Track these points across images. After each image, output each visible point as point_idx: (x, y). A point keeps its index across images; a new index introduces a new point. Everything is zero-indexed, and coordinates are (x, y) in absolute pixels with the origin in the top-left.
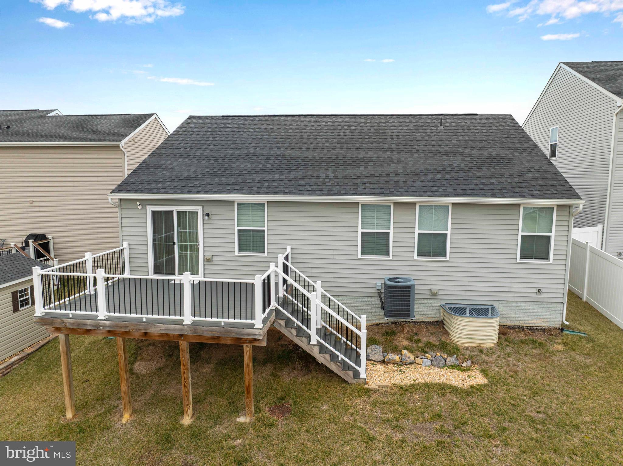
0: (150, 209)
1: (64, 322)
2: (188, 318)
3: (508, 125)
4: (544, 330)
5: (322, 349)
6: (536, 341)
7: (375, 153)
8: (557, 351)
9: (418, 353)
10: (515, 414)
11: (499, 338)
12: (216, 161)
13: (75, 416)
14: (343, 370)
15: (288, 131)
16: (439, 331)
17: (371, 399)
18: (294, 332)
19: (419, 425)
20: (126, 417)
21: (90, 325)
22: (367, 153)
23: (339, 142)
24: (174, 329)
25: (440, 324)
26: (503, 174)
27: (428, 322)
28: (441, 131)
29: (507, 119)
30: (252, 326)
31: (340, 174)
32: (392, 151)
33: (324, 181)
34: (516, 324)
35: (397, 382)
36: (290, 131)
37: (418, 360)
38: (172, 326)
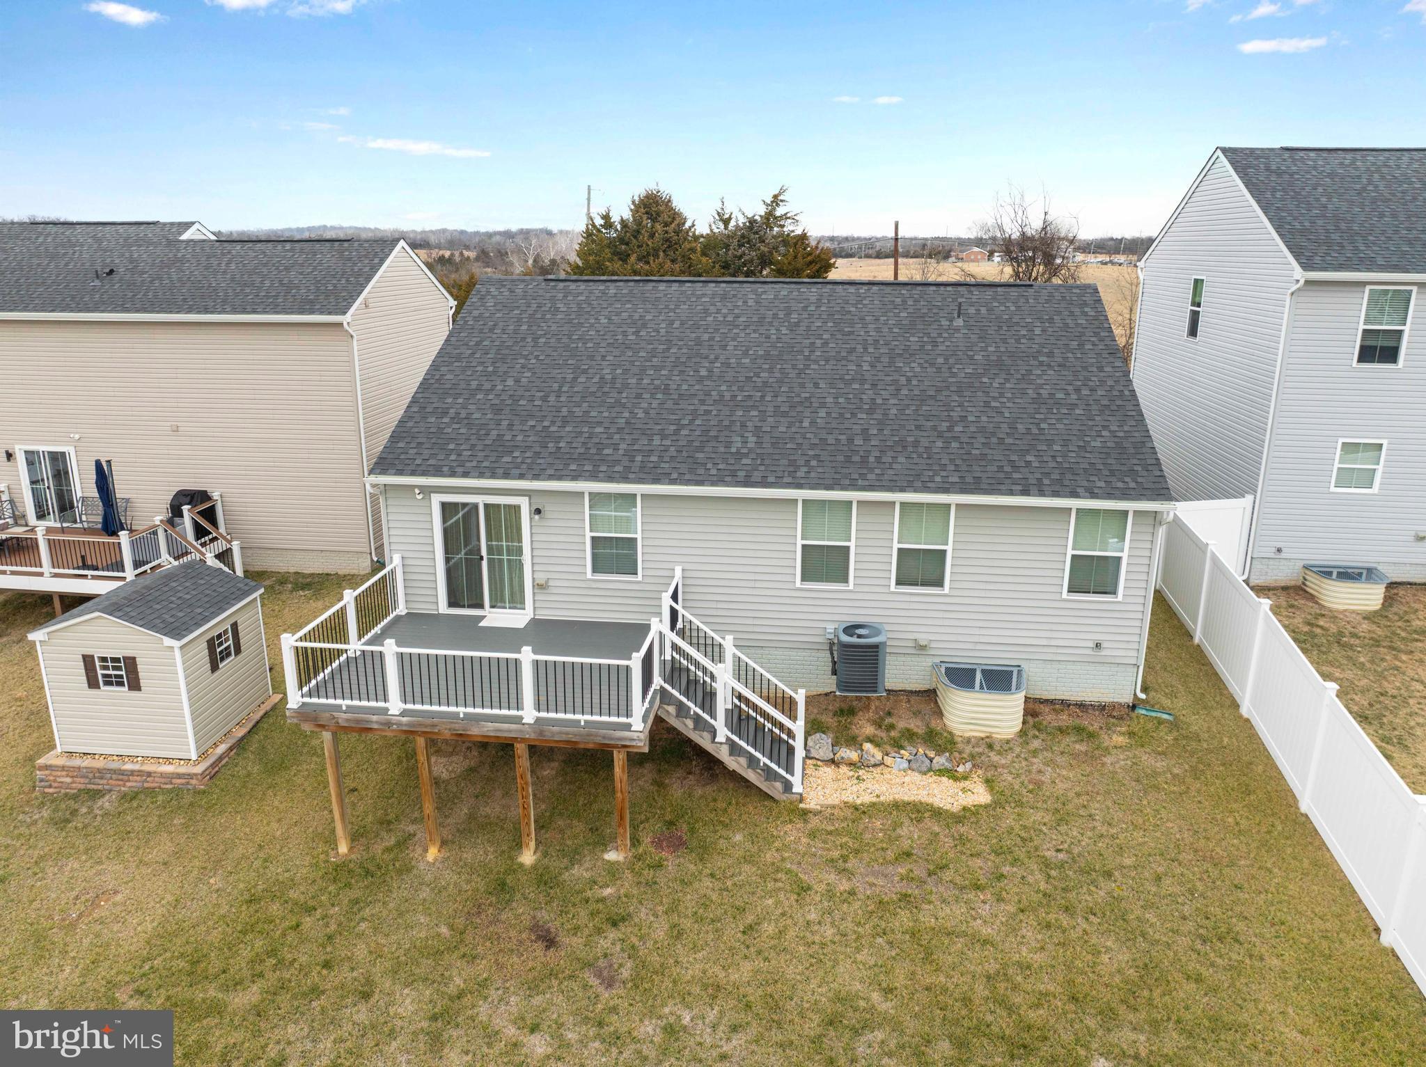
0: (437, 499)
1: (334, 718)
2: (529, 714)
4: (1102, 708)
5: (734, 749)
6: (1083, 729)
7: (832, 385)
8: (1116, 747)
9: (888, 748)
10: (1021, 853)
11: (1024, 723)
13: (351, 849)
14: (766, 780)
16: (927, 708)
17: (809, 826)
18: (690, 723)
19: (876, 867)
20: (433, 853)
21: (377, 722)
22: (816, 385)
24: (508, 730)
25: (930, 695)
27: (911, 692)
28: (957, 330)
30: (628, 727)
31: (767, 439)
32: (863, 381)
33: (738, 453)
34: (1057, 697)
37: (888, 760)
38: (506, 726)
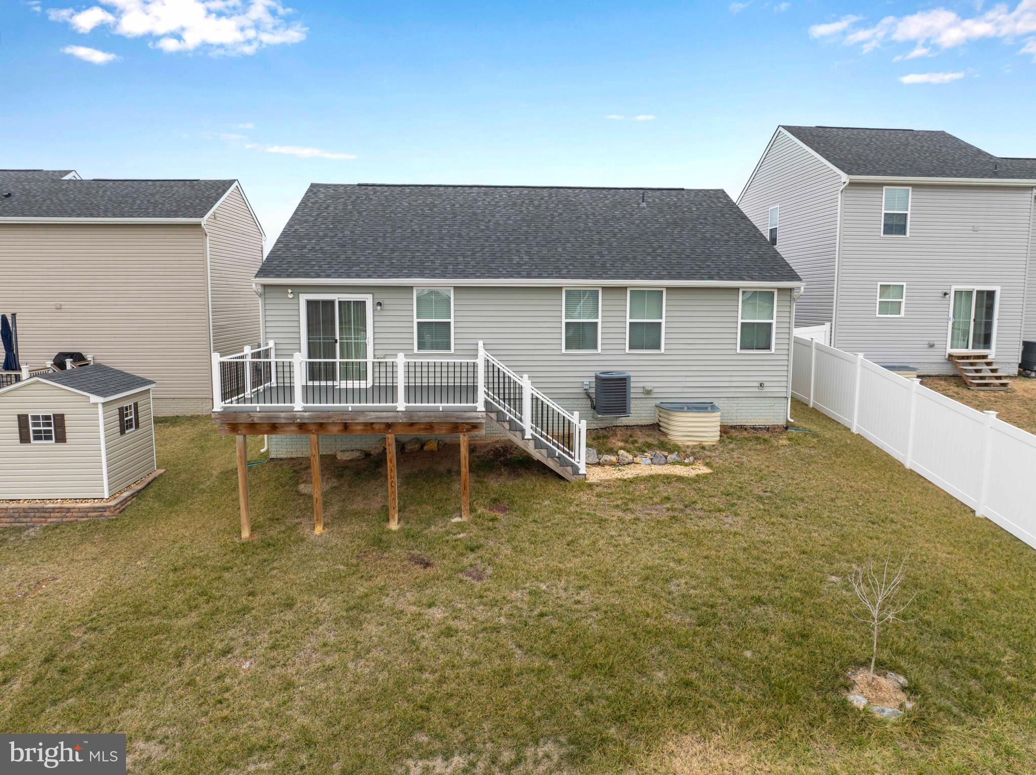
0: (304, 298)
1: (251, 417)
2: (401, 405)
3: (721, 202)
4: (768, 429)
5: (538, 445)
6: (760, 438)
7: (571, 233)
8: (782, 446)
9: (636, 452)
10: (743, 494)
11: (721, 436)
12: (375, 240)
13: (251, 535)
14: (561, 466)
15: (454, 205)
16: (656, 433)
17: (595, 492)
18: (507, 425)
19: (649, 507)
20: (319, 530)
21: (284, 418)
22: (561, 233)
23: (523, 220)
24: (388, 417)
25: (656, 427)
26: (719, 257)
27: (642, 426)
28: (644, 208)
29: (719, 195)
30: (474, 410)
31: (535, 257)
32: (591, 231)
33: (518, 263)
34: (738, 424)
35: (619, 477)
36: (457, 206)
37: (637, 460)
38: (384, 414)
